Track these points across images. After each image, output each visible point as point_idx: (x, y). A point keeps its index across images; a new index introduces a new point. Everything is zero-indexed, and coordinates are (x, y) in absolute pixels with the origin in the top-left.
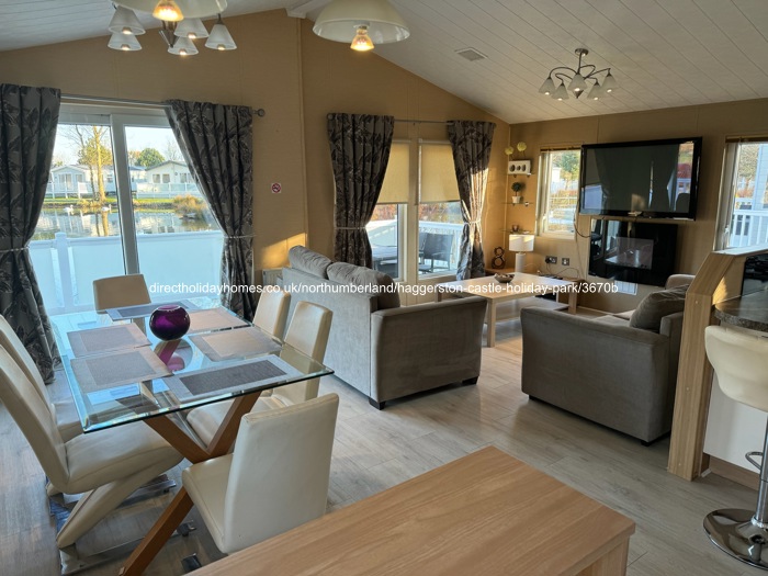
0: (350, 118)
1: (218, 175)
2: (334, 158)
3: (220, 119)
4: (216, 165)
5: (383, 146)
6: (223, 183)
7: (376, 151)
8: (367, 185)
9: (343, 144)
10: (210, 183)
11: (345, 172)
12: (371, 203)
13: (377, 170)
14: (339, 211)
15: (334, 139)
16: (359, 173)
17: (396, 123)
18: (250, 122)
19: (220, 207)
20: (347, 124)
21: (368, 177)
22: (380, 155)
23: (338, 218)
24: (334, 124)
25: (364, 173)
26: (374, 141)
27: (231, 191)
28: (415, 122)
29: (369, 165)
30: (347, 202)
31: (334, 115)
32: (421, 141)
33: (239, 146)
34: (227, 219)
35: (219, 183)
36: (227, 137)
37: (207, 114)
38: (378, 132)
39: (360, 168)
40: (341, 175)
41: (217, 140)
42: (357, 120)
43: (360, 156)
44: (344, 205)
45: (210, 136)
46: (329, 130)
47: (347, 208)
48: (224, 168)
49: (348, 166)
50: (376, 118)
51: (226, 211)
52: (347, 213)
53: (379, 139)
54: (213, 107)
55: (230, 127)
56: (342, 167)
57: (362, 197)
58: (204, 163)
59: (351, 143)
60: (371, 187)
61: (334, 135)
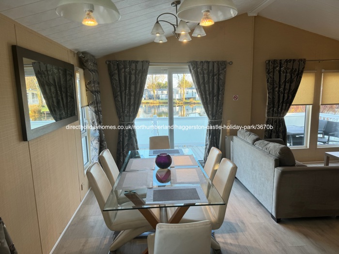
0: (278, 62)
1: (208, 93)
2: (268, 82)
3: (211, 68)
4: (207, 88)
5: (298, 75)
6: (210, 96)
7: (293, 77)
8: (286, 95)
9: (274, 75)
10: (204, 96)
11: (273, 89)
12: (288, 105)
13: (293, 88)
14: (269, 109)
15: (268, 73)
16: (281, 89)
17: (306, 62)
18: (225, 68)
19: (208, 107)
20: (277, 65)
21: (287, 91)
22: (295, 79)
23: (268, 112)
24: (269, 66)
25: (284, 89)
26: (292, 73)
27: (213, 100)
28: (319, 61)
29: (288, 85)
30: (274, 104)
31: (269, 61)
32: (323, 70)
33: (219, 79)
34: (210, 112)
35: (208, 96)
36: (213, 76)
37: (205, 66)
38: (294, 68)
39: (283, 86)
40: (271, 91)
41: (209, 78)
42: (283, 62)
43: (283, 80)
44: (272, 105)
45: (206, 76)
46: (267, 69)
47: (273, 107)
48: (211, 89)
49: (275, 86)
50: (294, 60)
51: (210, 109)
52: (273, 110)
53: (295, 71)
54: (208, 62)
55: (215, 71)
56: (272, 86)
57: (283, 101)
58: (202, 88)
59: (278, 74)
60: (288, 97)
61: (269, 71)
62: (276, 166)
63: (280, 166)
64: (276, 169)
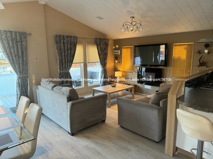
0: (62, 36)
1: (13, 55)
2: (57, 49)
3: (14, 36)
4: (12, 51)
5: (74, 46)
6: (16, 58)
7: (72, 47)
8: (69, 57)
9: (60, 44)
10: (10, 58)
11: (61, 53)
12: (71, 63)
13: (72, 53)
14: (60, 66)
15: (57, 43)
16: (66, 54)
17: (78, 38)
18: (26, 37)
19: (15, 66)
20: (61, 38)
22: (73, 48)
23: (60, 68)
24: (57, 38)
25: (68, 54)
26: (71, 44)
27: (19, 60)
28: (84, 38)
29: (69, 51)
30: (62, 63)
31: (57, 35)
32: (87, 44)
33: (22, 45)
34: (18, 70)
35: (14, 58)
36: (17, 42)
37: (9, 35)
38: (72, 41)
39: (66, 52)
40: (60, 54)
41: (13, 43)
42: (65, 37)
43: (66, 49)
45: (10, 42)
46: (55, 40)
48: (16, 52)
49: (62, 51)
50: (71, 37)
51: (17, 67)
52: (63, 66)
53: (72, 43)
54: (11, 32)
55: (18, 39)
56: (60, 52)
57: (68, 61)
58: (8, 51)
59: (63, 44)
60: (70, 58)
62: (68, 102)
63: (70, 101)
64: (68, 103)
